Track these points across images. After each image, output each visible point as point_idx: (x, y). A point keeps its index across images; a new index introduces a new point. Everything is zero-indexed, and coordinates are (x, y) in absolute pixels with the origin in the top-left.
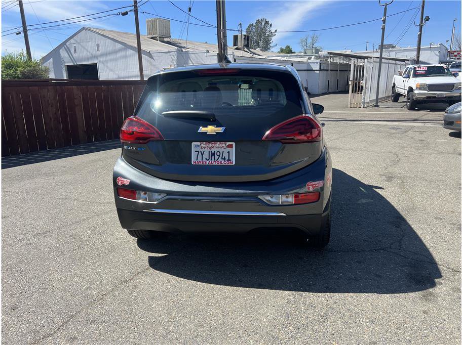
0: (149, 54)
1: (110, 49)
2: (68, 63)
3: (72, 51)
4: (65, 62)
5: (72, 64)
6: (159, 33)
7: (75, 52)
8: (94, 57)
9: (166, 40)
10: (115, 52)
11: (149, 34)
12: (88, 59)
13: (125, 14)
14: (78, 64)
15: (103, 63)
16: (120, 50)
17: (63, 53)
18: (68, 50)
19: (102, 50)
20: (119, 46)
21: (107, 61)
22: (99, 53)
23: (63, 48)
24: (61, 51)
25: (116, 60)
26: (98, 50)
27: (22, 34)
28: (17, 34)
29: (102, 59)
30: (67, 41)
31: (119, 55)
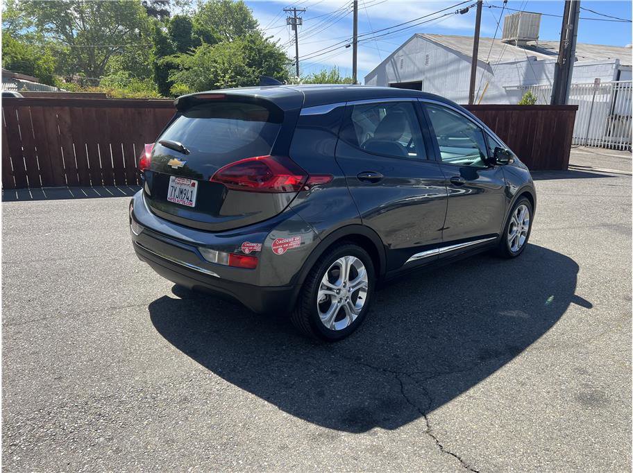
0: (488, 67)
1: (441, 60)
2: (392, 80)
3: (399, 66)
4: (389, 80)
5: (396, 82)
6: (521, 33)
7: (401, 67)
8: (421, 72)
9: (530, 43)
10: (447, 65)
11: (505, 36)
12: (413, 75)
13: (464, 11)
14: (402, 82)
15: (430, 80)
16: (452, 62)
17: (389, 69)
18: (394, 65)
19: (431, 63)
20: (452, 56)
21: (434, 78)
22: (427, 67)
23: (390, 62)
24: (387, 66)
25: (445, 75)
26: (427, 63)
27: (352, 46)
28: (347, 47)
29: (428, 75)
30: (394, 53)
31: (450, 68)
